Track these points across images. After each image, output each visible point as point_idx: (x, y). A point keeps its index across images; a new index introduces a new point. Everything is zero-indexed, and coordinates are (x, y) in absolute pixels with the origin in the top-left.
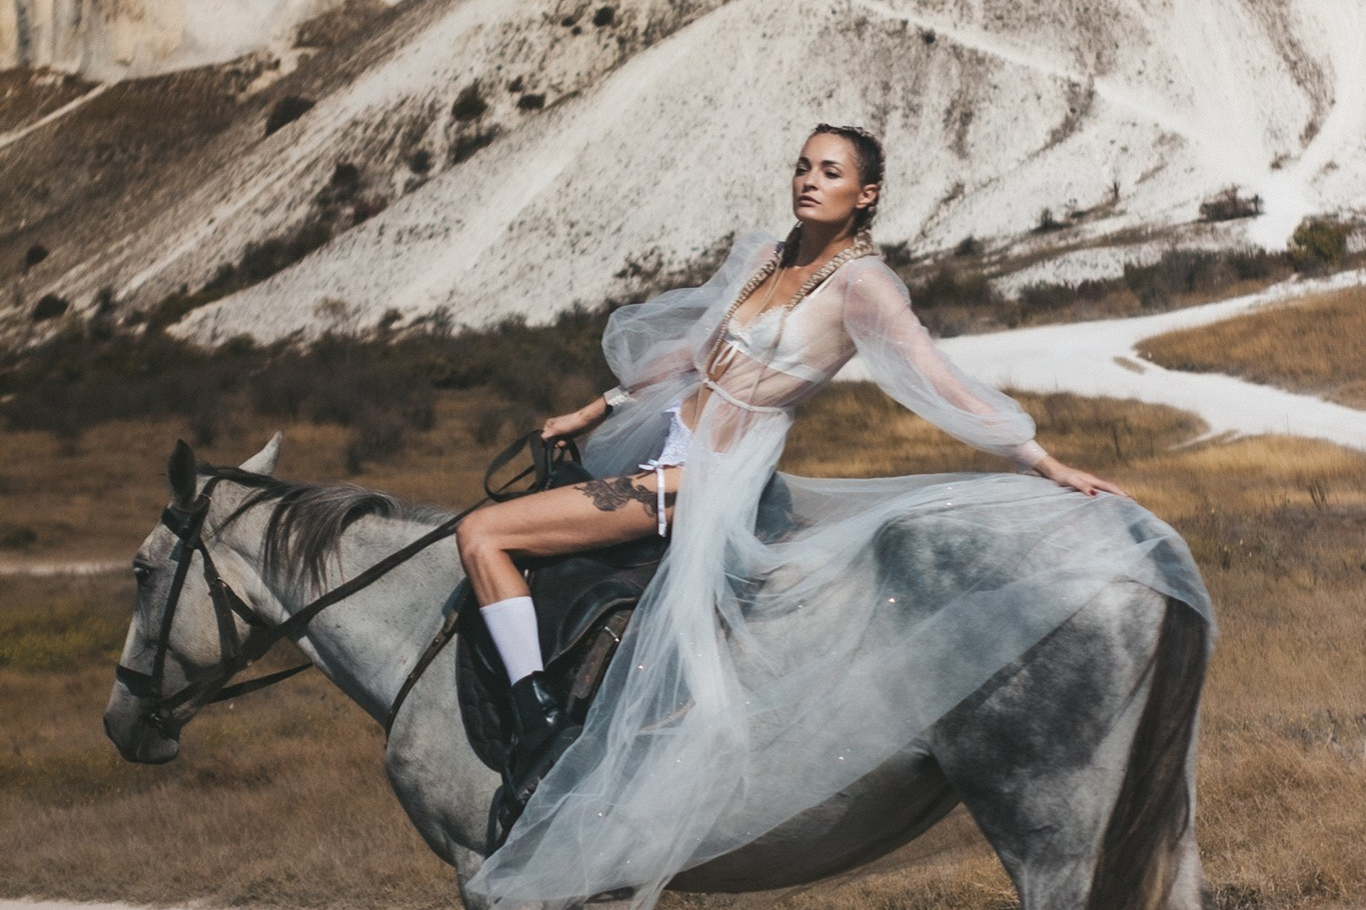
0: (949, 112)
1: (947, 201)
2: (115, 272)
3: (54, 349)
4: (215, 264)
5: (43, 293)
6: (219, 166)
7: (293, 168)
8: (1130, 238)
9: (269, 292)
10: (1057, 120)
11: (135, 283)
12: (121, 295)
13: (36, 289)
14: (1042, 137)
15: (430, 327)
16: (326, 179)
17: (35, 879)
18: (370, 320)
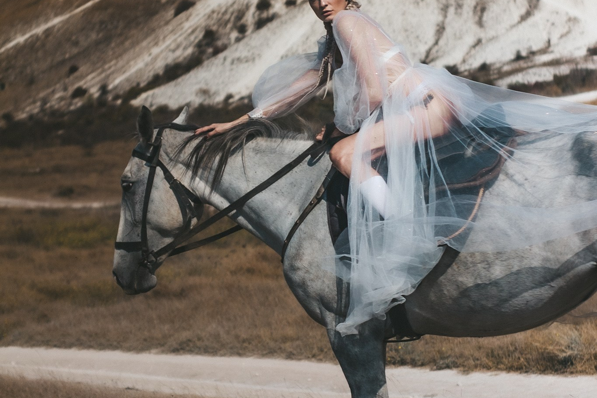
0: (475, 7)
1: (474, 46)
2: (108, 77)
3: (81, 111)
4: (152, 74)
5: (76, 86)
6: (153, 30)
7: (186, 31)
8: (556, 63)
9: (175, 86)
10: (523, 11)
11: (117, 82)
12: (110, 87)
13: (73, 84)
14: (516, 18)
15: (246, 101)
16: (201, 36)
17: (78, 340)
18: (220, 98)
